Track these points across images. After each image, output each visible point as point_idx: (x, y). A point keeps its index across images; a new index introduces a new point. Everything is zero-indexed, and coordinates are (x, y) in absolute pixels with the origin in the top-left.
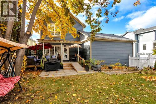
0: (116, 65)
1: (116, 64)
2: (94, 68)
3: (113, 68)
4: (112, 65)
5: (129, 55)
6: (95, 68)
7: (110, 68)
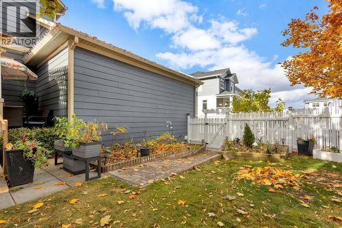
0: (160, 142)
1: (162, 137)
2: (71, 162)
3: (153, 150)
4: (151, 143)
5: (188, 114)
6: (76, 159)
7: (144, 152)
